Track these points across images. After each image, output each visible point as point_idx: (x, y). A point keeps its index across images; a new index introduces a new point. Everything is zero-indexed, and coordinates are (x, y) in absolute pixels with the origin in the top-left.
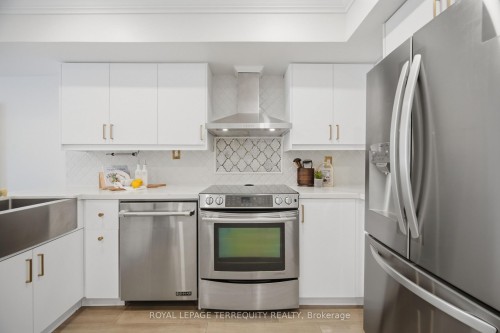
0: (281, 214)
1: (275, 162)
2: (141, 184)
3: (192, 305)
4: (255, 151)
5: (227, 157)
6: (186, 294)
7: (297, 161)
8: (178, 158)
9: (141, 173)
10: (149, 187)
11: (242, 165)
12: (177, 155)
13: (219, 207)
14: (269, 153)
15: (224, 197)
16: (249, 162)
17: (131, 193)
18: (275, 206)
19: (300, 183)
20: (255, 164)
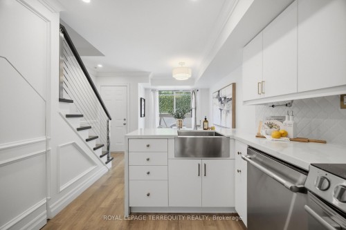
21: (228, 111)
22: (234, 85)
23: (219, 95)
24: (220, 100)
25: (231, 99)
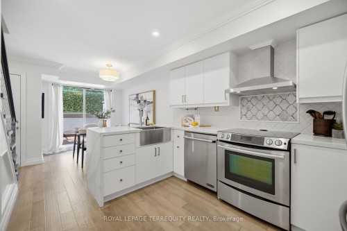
0: (273, 152)
1: (291, 113)
2: (197, 124)
3: (215, 194)
4: (271, 104)
5: (248, 110)
6: (211, 186)
7: (311, 112)
8: (218, 111)
9: (198, 119)
10: (200, 126)
11: (260, 115)
12: (217, 109)
13: (226, 140)
14: (284, 106)
15: (230, 134)
16: (266, 113)
17: (191, 128)
18: (265, 145)
19: (316, 133)
20: (271, 115)
21: (149, 112)
22: (154, 92)
23: (137, 98)
24: (139, 102)
25: (152, 102)
